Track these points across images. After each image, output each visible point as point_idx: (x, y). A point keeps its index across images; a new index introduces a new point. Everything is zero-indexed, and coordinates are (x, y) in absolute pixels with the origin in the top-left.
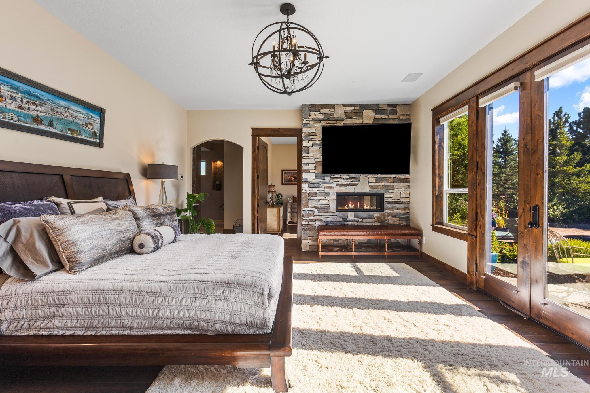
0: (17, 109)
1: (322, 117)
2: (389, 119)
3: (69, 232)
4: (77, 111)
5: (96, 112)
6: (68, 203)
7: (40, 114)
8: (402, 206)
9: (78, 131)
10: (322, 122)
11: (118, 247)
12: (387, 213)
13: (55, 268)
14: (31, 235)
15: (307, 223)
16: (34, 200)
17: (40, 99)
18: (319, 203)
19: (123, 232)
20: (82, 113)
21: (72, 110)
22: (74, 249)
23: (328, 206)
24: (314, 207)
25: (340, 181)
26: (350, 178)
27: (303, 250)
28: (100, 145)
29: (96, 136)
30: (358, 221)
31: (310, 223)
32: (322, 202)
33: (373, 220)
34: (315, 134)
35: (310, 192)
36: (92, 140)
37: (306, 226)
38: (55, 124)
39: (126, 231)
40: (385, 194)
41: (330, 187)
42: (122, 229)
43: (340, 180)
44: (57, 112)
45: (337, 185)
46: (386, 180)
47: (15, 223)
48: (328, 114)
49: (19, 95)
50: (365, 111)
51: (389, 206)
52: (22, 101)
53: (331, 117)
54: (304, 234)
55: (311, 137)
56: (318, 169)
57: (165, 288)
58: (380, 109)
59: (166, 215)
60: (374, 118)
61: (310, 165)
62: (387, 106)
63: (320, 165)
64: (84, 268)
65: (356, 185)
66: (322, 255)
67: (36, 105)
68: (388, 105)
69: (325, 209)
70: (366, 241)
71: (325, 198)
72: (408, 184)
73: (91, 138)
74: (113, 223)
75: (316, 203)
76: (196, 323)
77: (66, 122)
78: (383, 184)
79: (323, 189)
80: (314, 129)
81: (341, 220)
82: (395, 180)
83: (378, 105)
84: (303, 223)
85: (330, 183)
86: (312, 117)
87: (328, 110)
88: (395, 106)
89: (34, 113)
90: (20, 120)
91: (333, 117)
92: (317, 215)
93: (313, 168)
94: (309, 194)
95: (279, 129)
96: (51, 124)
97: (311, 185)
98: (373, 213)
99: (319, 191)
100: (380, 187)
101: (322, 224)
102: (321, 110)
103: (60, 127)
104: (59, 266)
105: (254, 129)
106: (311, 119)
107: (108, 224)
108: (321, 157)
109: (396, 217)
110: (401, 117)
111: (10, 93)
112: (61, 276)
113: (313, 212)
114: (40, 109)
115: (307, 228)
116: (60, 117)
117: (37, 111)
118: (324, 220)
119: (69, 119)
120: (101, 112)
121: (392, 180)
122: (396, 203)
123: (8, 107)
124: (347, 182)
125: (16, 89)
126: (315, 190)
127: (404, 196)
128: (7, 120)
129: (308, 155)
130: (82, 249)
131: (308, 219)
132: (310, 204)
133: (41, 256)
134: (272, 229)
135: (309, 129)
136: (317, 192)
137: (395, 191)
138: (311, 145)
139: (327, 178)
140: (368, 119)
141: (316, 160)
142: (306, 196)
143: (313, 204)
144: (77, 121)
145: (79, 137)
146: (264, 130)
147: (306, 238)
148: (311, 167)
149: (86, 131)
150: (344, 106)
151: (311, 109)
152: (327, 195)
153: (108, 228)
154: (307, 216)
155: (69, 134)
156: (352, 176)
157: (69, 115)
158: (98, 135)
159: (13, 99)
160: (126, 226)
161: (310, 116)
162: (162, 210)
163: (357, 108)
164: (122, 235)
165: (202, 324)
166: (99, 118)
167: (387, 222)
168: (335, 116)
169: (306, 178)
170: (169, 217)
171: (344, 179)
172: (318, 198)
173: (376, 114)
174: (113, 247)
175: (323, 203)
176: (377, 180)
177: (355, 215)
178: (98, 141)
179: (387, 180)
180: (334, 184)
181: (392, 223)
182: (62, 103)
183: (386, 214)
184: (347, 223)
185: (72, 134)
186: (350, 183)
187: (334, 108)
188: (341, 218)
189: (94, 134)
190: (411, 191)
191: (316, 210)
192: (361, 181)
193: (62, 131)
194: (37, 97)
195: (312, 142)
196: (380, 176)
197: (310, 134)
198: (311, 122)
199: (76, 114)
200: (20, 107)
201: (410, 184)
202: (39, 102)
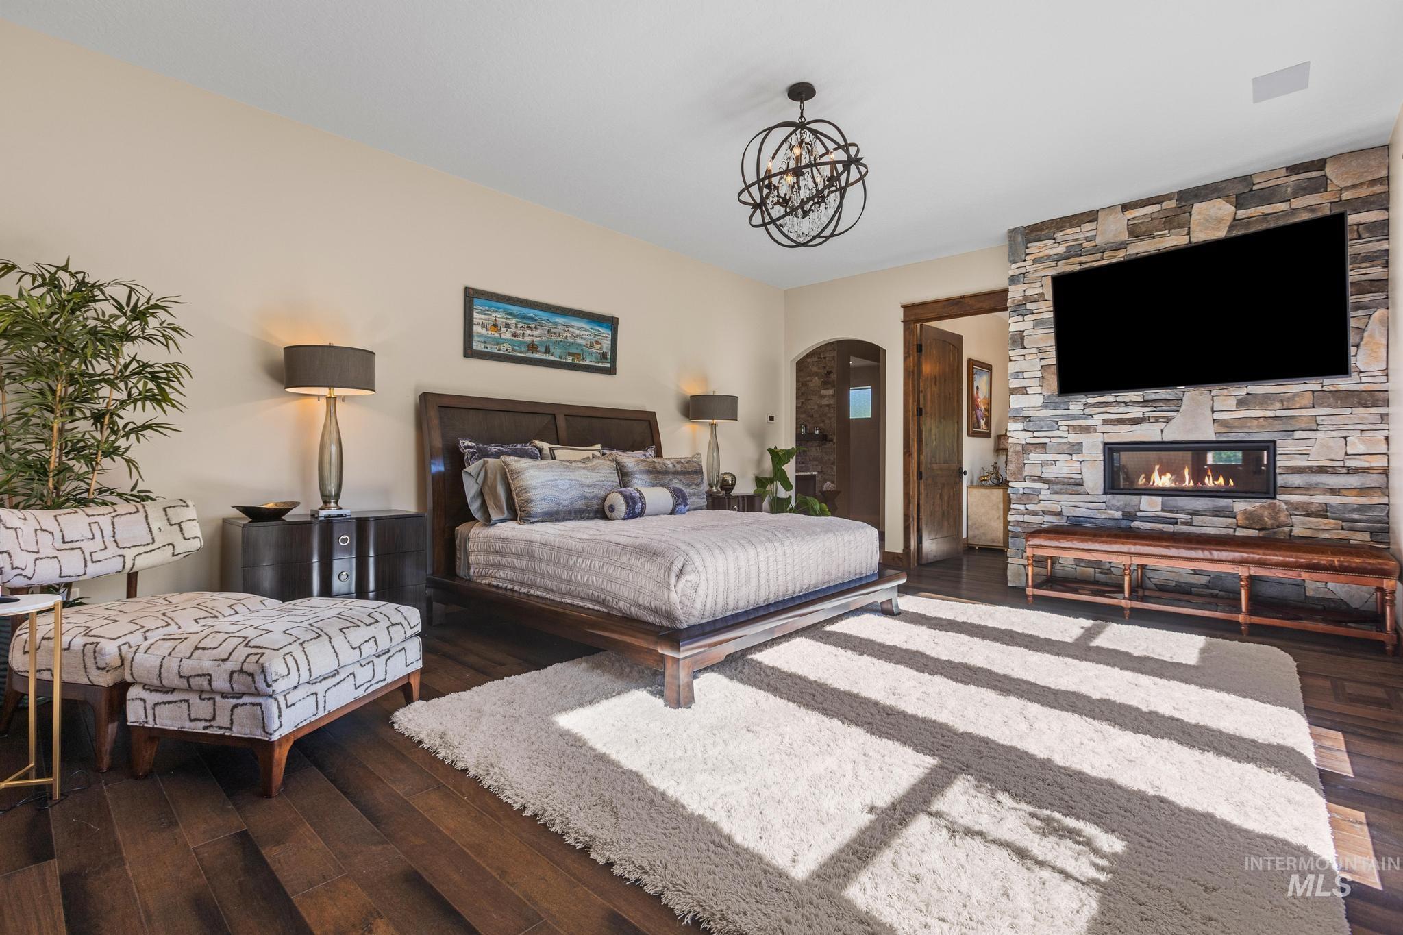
0: (511, 338)
1: (1061, 250)
2: (1293, 212)
3: (523, 477)
4: (579, 328)
5: (605, 325)
6: (550, 448)
7: (535, 339)
8: (1354, 481)
9: (580, 355)
10: (1059, 263)
11: (579, 504)
12: (1286, 502)
13: (509, 517)
14: (495, 478)
15: (1020, 518)
16: (517, 443)
17: (536, 320)
18: (1053, 469)
19: (588, 486)
20: (586, 330)
21: (573, 327)
22: (525, 496)
23: (1080, 476)
24: (1040, 479)
25: (1115, 412)
26: (1146, 402)
27: (1010, 584)
28: (612, 371)
29: (606, 358)
30: (1174, 522)
31: (1028, 518)
32: (1063, 468)
33: (1230, 520)
34: (1041, 298)
35: (1029, 441)
36: (600, 365)
37: (1017, 525)
38: (552, 350)
39: (594, 486)
40: (1278, 443)
41: (1086, 429)
42: (588, 481)
43: (1115, 410)
44: (555, 333)
45: (1106, 422)
46: (1282, 401)
47: (485, 463)
48: (1077, 240)
49: (514, 321)
50: (1198, 208)
51: (1297, 480)
52: (516, 327)
53: (1086, 245)
54: (1014, 544)
55: (1029, 306)
56: (1050, 385)
57: (579, 546)
58: (1255, 188)
59: (676, 473)
60: (1235, 219)
61: (1026, 375)
62: (1284, 173)
63: (1054, 374)
64: (533, 520)
65: (1168, 420)
66: (1034, 596)
67: (531, 329)
68: (1287, 168)
69: (1068, 484)
70: (1204, 580)
71: (1069, 457)
72: (1383, 410)
73: (598, 363)
74: (577, 473)
75: (1044, 469)
76: (603, 596)
77: (565, 345)
78: (1271, 414)
79: (1065, 434)
80: (1039, 284)
81: (1118, 514)
82: (1319, 399)
83: (1246, 179)
84: (1010, 518)
85: (1084, 417)
86: (1033, 257)
87: (1078, 229)
88: (1320, 164)
89: (528, 339)
90: (514, 350)
91: (1092, 244)
92: (1047, 500)
93: (1037, 382)
94: (1026, 448)
95: (963, 297)
96: (547, 351)
97: (1031, 424)
98: (1230, 500)
99: (1052, 440)
100: (1255, 422)
101: (1063, 521)
102: (1058, 235)
103: (558, 352)
104: (513, 516)
105: (906, 308)
106: (1031, 262)
107: (569, 473)
108: (1054, 354)
109: (1327, 517)
110: (1346, 196)
111: (504, 320)
112: (512, 525)
113: (1038, 492)
114: (535, 333)
115: (1020, 530)
116: (559, 339)
117: (532, 336)
118: (1066, 512)
119: (569, 340)
120: (611, 323)
121: (1307, 400)
122: (1326, 472)
123: (503, 336)
124: (1137, 412)
125: (511, 314)
126: (1042, 437)
127: (1361, 448)
128: (502, 352)
129: (1023, 351)
130: (534, 497)
131: (1022, 507)
132: (1027, 471)
133: (500, 501)
134: (989, 537)
135: (1026, 286)
136: (1047, 440)
137: (1319, 435)
138: (1031, 325)
139: (1077, 404)
140: (1207, 228)
141: (1045, 362)
142: (1016, 453)
143: (1037, 471)
144: (579, 341)
145: (582, 363)
146: (929, 306)
147: (1017, 554)
148: (1030, 380)
149: (591, 354)
150: (1126, 207)
151: (1030, 237)
152: (1077, 448)
153: (568, 478)
154: (1019, 501)
155: (569, 360)
156: (1151, 394)
157: (569, 335)
158: (609, 357)
159: (508, 326)
160: (595, 479)
161: (1027, 255)
162: (671, 466)
163: (1172, 204)
164: (587, 490)
165: (609, 598)
166: (610, 333)
167: (1286, 529)
168: (1099, 241)
169: (1016, 409)
170: (682, 478)
171: (1126, 404)
172: (1049, 457)
173: (1239, 206)
174: (572, 503)
175: (1065, 470)
176: (1242, 403)
177: (1163, 503)
178: (608, 365)
179: (1286, 402)
180: (1097, 421)
181: (1308, 534)
182: (561, 320)
183: (1284, 506)
184: (1136, 524)
185: (573, 360)
186: (1147, 415)
187: (1095, 220)
188: (1117, 510)
189: (603, 357)
190: (1391, 433)
191: (1046, 486)
192: (1183, 407)
193: (560, 358)
194: (532, 319)
195: (1032, 317)
196: (1256, 388)
197: (1027, 299)
198: (1030, 269)
199: (577, 332)
200: (515, 335)
201: (1390, 410)
202: (533, 323)
